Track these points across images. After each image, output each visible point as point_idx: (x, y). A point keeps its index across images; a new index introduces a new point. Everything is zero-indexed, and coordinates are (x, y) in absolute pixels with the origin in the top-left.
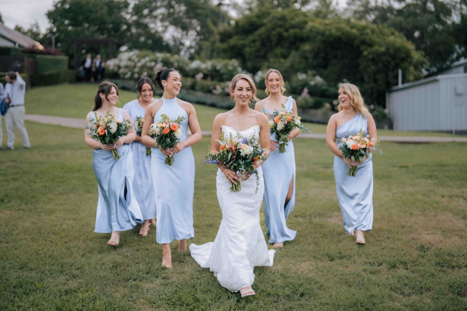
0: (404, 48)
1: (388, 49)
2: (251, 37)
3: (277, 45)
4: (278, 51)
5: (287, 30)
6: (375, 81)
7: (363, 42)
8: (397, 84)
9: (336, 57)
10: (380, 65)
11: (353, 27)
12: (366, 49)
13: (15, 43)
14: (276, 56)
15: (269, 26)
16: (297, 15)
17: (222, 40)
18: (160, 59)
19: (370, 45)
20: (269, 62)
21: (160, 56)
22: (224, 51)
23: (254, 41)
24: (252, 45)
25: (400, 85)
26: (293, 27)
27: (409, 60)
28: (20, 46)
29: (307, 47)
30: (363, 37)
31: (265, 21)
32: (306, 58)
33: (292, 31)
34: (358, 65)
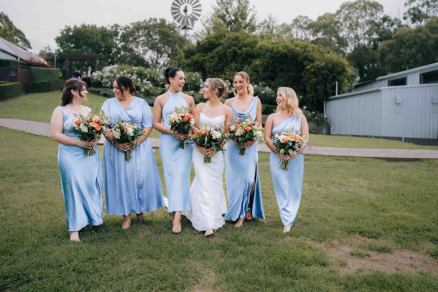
0: (341, 63)
1: (327, 64)
2: (210, 54)
3: (231, 61)
4: (233, 65)
5: (240, 49)
6: (316, 91)
7: (306, 58)
8: (334, 94)
9: (282, 70)
10: (320, 77)
11: (297, 46)
12: (308, 64)
13: (17, 57)
14: (231, 70)
15: (226, 45)
16: (248, 37)
17: (187, 57)
18: (135, 72)
19: (312, 61)
20: (225, 74)
21: (135, 69)
22: (188, 65)
23: (213, 57)
24: (211, 60)
25: (337, 96)
26: (245, 46)
27: (344, 74)
28: (21, 59)
29: (257, 62)
30: (306, 54)
31: (222, 41)
32: (257, 71)
33: (244, 49)
34: (302, 77)
